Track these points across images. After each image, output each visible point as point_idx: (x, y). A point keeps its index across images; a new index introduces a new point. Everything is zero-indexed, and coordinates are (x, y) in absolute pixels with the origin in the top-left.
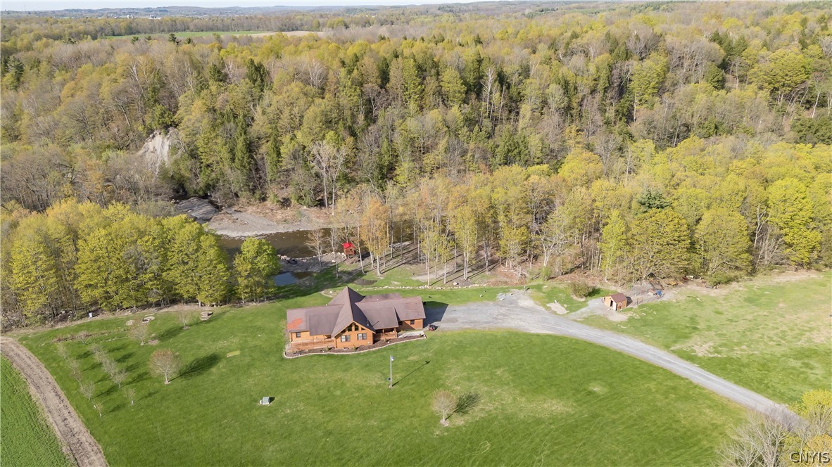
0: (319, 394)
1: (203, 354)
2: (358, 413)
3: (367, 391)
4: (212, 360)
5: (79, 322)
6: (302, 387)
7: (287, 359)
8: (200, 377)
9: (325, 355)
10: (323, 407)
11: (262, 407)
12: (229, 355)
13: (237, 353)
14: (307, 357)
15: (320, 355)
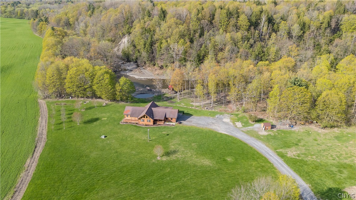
0: (122, 138)
1: (95, 117)
2: (131, 148)
3: (139, 141)
4: (97, 119)
5: (66, 100)
6: (119, 135)
7: (120, 124)
8: (90, 125)
9: (134, 125)
10: (121, 143)
11: (102, 138)
12: (103, 119)
13: (106, 119)
14: (127, 125)
15: (132, 125)
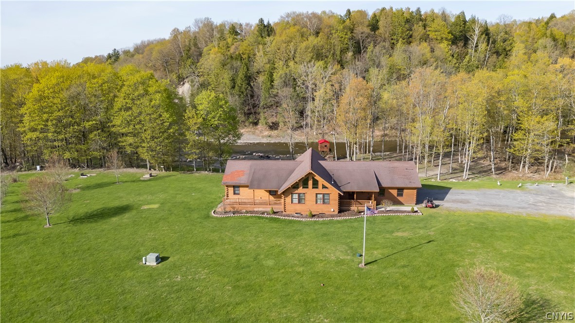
6: (218, 250)
7: (213, 217)
9: (267, 218)
11: (145, 267)
12: (144, 207)
13: (155, 206)
14: (241, 218)
15: (259, 218)
